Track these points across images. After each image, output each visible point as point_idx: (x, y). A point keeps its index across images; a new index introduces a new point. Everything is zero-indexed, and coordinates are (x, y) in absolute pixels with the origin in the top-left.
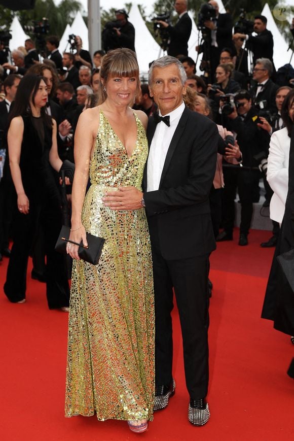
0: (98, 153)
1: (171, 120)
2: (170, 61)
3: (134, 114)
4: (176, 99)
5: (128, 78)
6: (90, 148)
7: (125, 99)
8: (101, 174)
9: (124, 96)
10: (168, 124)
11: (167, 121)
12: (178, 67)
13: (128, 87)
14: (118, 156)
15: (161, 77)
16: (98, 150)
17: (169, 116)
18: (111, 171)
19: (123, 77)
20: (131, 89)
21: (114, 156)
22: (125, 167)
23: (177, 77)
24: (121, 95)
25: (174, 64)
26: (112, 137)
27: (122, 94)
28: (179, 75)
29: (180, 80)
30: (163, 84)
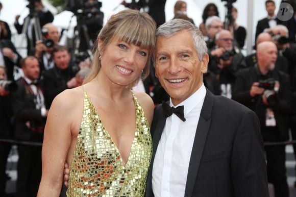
0: (80, 158)
1: (186, 112)
2: (179, 27)
3: (133, 98)
4: (191, 81)
5: (138, 48)
6: (67, 150)
7: (124, 75)
8: (82, 190)
9: (124, 71)
10: (182, 116)
11: (180, 113)
12: (192, 34)
13: (135, 61)
14: (109, 163)
15: (165, 51)
16: (79, 154)
17: (183, 106)
18: (98, 185)
19: (132, 45)
20: (136, 64)
21: (103, 163)
22: (119, 179)
23: (190, 49)
24: (120, 68)
25: (185, 30)
26: (101, 134)
27: (122, 67)
28: (193, 47)
29: (194, 54)
30: (169, 60)
